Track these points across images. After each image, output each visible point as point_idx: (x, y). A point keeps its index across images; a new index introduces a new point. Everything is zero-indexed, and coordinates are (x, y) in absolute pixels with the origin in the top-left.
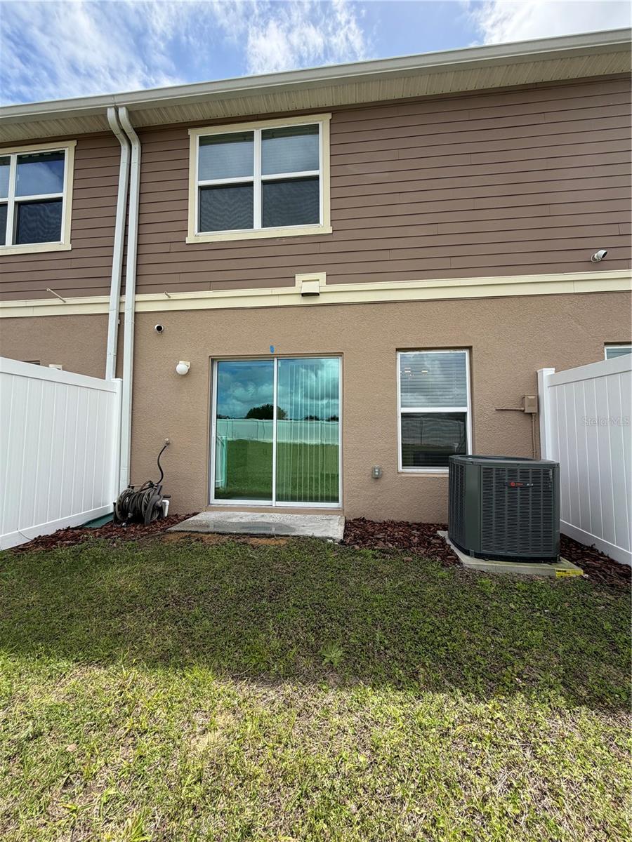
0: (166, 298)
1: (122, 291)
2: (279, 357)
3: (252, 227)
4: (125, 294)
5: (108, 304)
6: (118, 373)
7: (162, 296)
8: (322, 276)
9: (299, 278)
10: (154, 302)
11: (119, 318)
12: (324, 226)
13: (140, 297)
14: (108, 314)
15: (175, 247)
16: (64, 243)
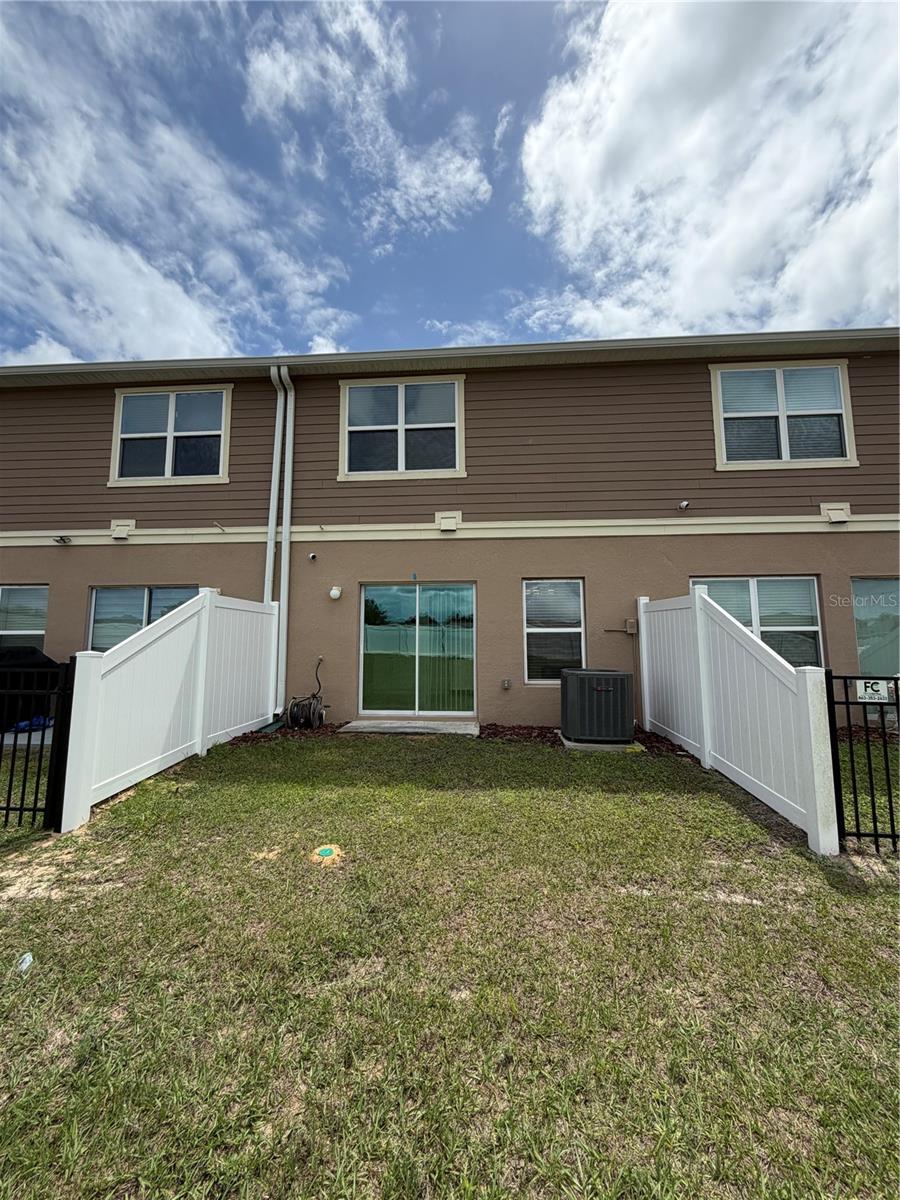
0: (319, 529)
1: (279, 522)
2: (420, 583)
3: (397, 469)
4: (281, 525)
5: (266, 534)
6: (275, 597)
7: (316, 528)
8: (458, 514)
9: (438, 515)
10: (309, 533)
11: (276, 547)
12: (460, 471)
13: (295, 528)
14: (266, 543)
15: (326, 484)
16: (222, 477)
